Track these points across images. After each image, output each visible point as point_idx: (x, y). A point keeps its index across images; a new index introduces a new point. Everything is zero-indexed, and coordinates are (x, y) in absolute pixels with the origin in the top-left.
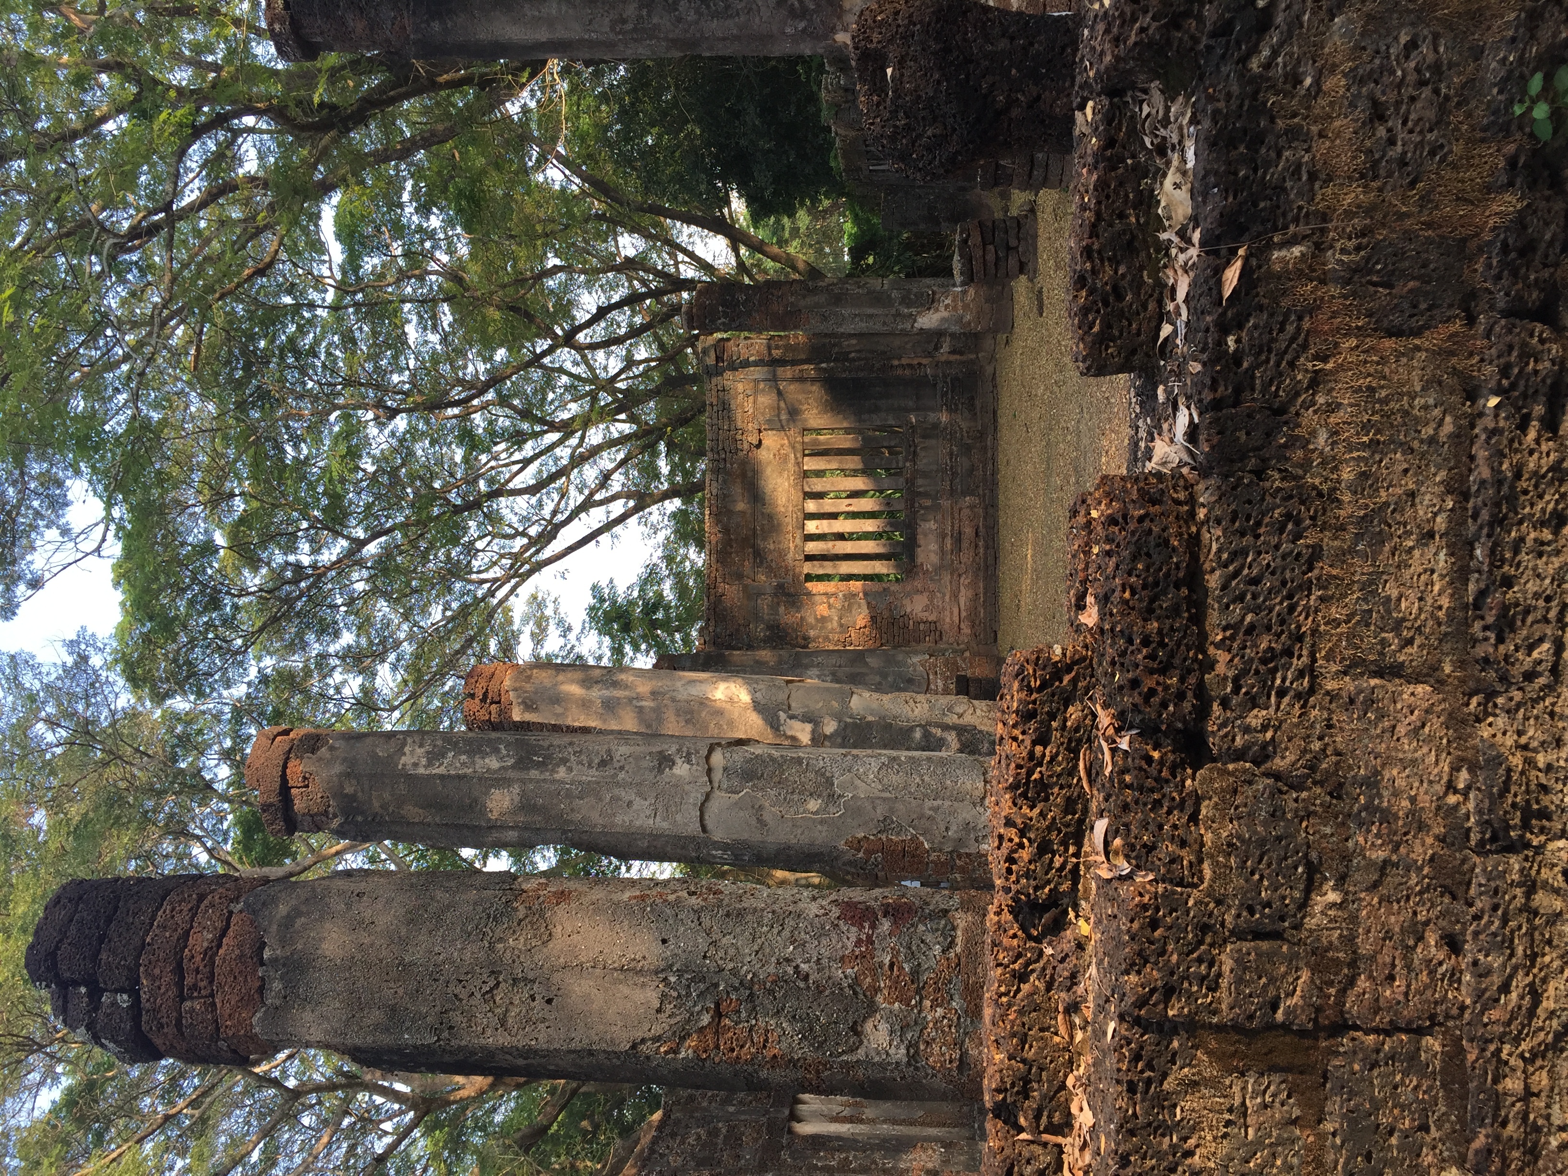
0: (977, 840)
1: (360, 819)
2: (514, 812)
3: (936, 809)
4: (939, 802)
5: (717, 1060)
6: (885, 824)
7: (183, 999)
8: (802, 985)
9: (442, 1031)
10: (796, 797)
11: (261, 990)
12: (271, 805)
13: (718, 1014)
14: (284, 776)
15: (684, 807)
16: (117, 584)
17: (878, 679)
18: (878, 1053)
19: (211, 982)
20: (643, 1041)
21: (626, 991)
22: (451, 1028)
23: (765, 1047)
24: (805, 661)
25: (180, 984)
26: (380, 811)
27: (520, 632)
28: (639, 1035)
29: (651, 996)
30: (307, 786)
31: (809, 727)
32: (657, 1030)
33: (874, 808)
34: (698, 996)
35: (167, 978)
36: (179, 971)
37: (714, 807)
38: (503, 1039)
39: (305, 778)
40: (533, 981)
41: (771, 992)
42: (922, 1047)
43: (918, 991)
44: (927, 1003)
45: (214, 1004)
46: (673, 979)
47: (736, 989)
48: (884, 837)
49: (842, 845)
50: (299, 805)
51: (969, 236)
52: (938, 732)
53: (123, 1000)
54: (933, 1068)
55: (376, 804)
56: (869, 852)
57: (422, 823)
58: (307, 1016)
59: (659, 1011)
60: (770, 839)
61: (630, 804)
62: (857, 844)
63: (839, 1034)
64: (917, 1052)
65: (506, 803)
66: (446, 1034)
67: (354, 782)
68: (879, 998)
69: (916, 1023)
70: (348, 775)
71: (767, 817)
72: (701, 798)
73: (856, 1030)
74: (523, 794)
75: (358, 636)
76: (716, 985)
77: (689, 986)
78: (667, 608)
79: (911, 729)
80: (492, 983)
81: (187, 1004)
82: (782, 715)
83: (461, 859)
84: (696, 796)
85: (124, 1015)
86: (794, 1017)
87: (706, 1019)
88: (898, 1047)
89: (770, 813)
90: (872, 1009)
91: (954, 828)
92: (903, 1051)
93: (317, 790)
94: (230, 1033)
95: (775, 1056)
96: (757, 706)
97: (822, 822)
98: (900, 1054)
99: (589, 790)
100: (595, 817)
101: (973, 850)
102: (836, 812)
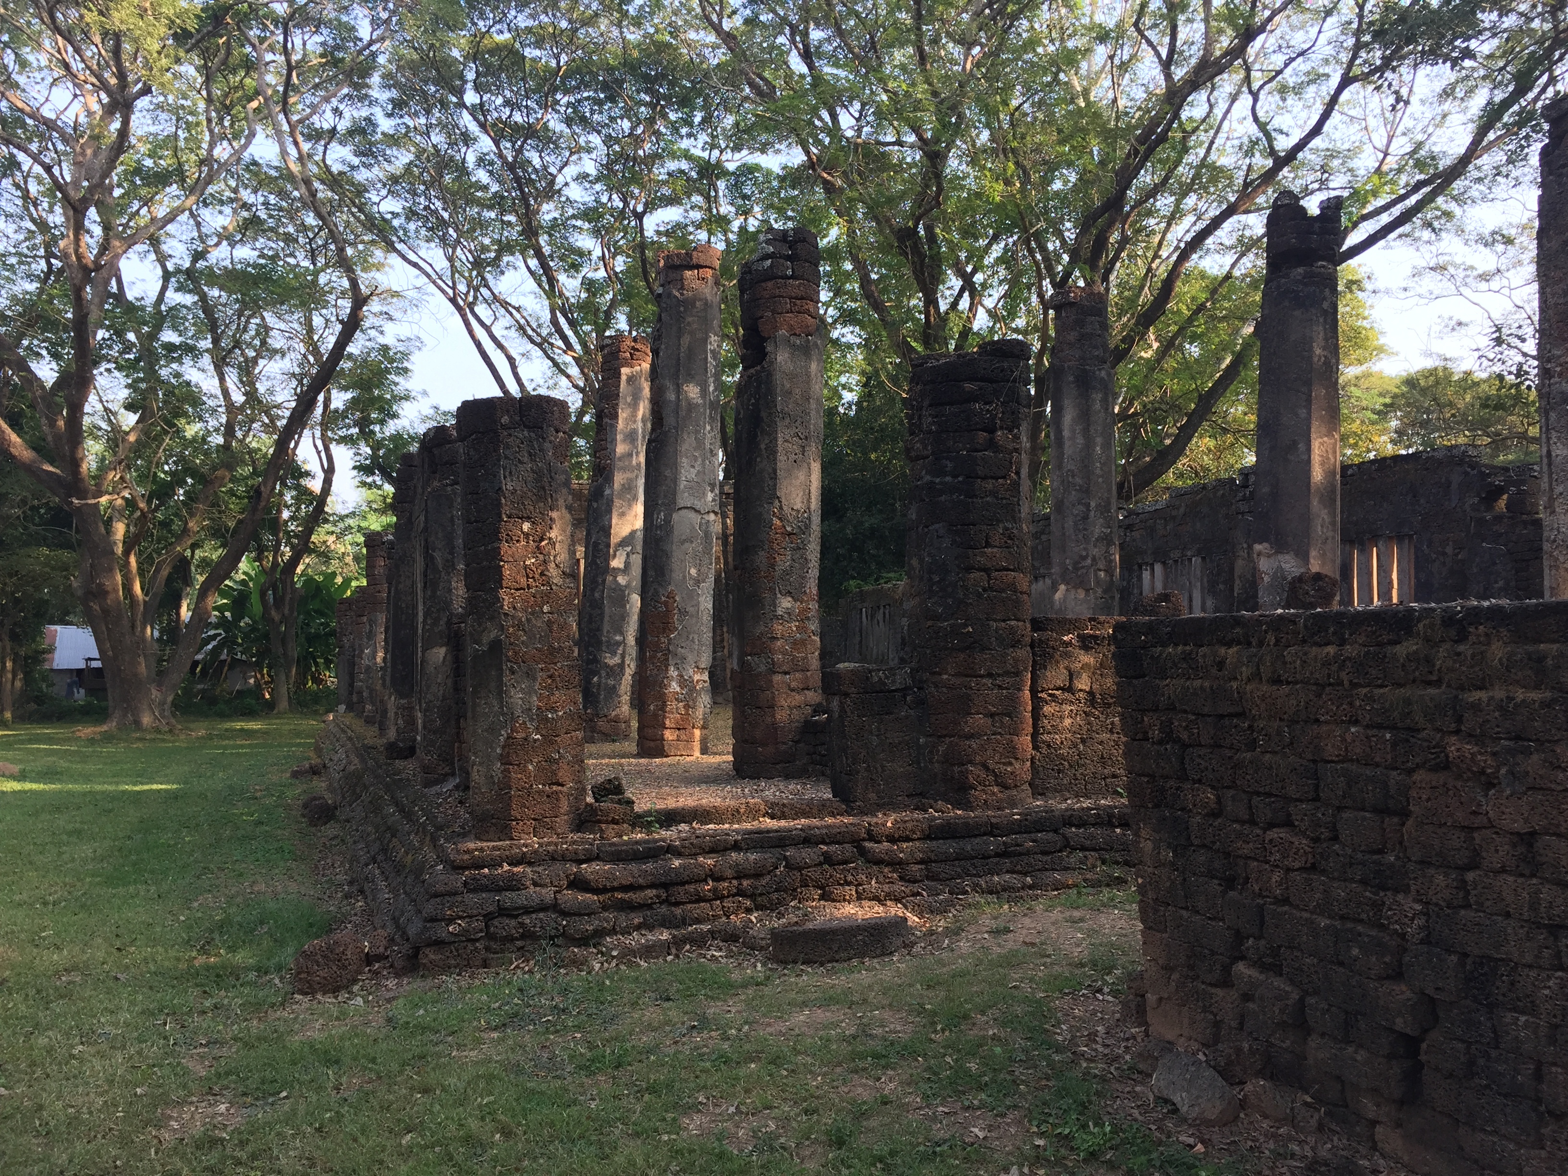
0: (676, 664)
1: (681, 309)
2: (687, 399)
3: (692, 641)
4: (697, 643)
5: (771, 533)
6: (683, 613)
7: (790, 299)
8: (805, 570)
11: (795, 334)
13: (790, 534)
15: (691, 498)
18: (779, 603)
19: (797, 312)
20: (780, 502)
21: (800, 495)
22: (783, 418)
23: (778, 554)
25: (797, 298)
28: (783, 500)
29: (798, 506)
30: (698, 279)
31: (622, 566)
32: (785, 508)
33: (692, 606)
34: (799, 526)
35: (799, 293)
36: (802, 298)
37: (692, 515)
38: (780, 441)
39: (703, 278)
40: (803, 454)
41: (801, 557)
42: (780, 621)
43: (801, 620)
44: (797, 624)
45: (788, 313)
47: (802, 542)
48: (675, 612)
49: (670, 588)
50: (688, 273)
53: (789, 272)
54: (772, 626)
56: (666, 604)
57: (680, 345)
58: (787, 355)
59: (792, 509)
60: (674, 545)
62: (671, 596)
63: (786, 586)
65: (692, 395)
66: (781, 415)
67: (701, 307)
68: (799, 603)
69: (791, 619)
71: (687, 545)
72: (699, 508)
74: (697, 405)
76: (803, 534)
77: (802, 522)
81: (788, 301)
82: (629, 549)
84: (698, 505)
85: (783, 271)
86: (792, 567)
87: (789, 529)
89: (689, 547)
90: (795, 600)
91: (683, 651)
93: (695, 284)
94: (777, 319)
95: (775, 558)
96: (633, 533)
97: (684, 577)
98: (779, 612)
99: (700, 444)
100: (685, 447)
101: (670, 662)
102: (690, 584)
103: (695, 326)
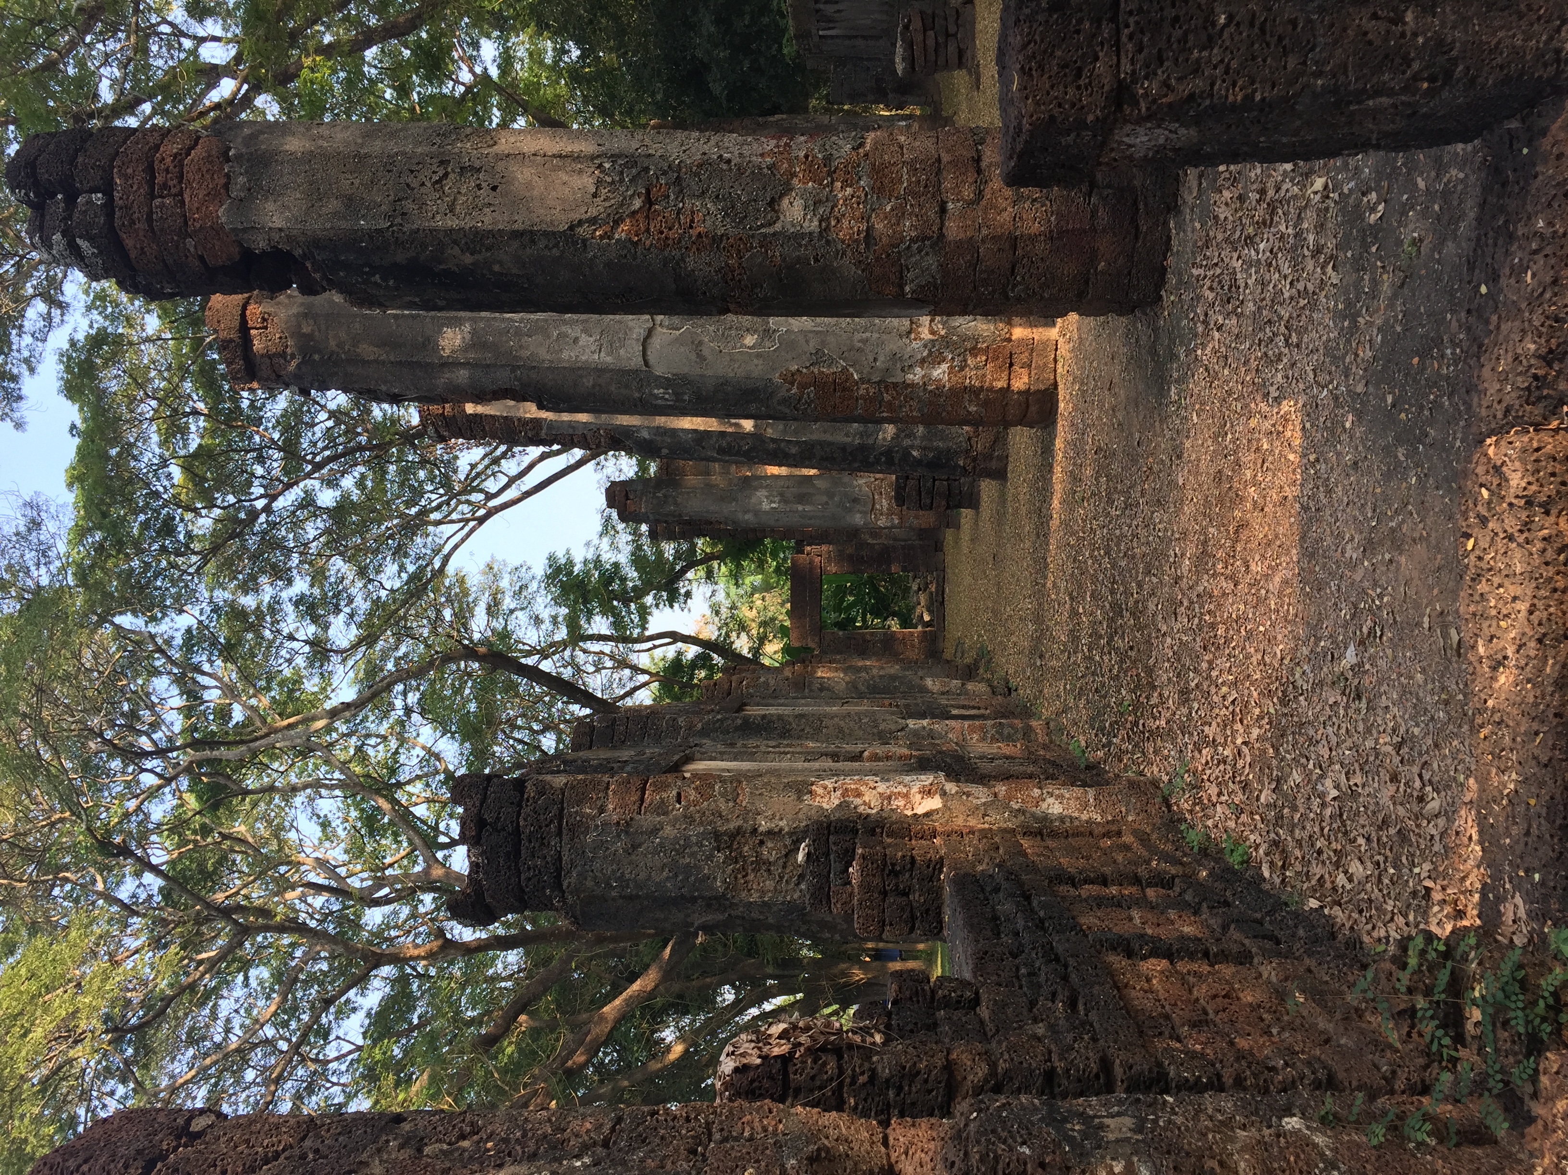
0: (903, 370)
1: (316, 357)
2: (465, 349)
3: (865, 341)
4: (868, 334)
5: (648, 243)
6: (818, 357)
7: (153, 197)
8: (725, 167)
9: (395, 217)
10: (733, 332)
11: (226, 187)
12: (231, 341)
13: (649, 201)
14: (243, 315)
15: (627, 342)
16: (70, 485)
17: (825, 499)
18: (793, 226)
19: (180, 182)
20: (580, 223)
21: (565, 178)
22: (404, 214)
23: (691, 227)
24: (755, 483)
25: (151, 182)
26: (335, 348)
28: (576, 216)
29: (588, 182)
30: (266, 328)
32: (593, 212)
33: (807, 342)
34: (631, 181)
35: (140, 176)
36: (151, 170)
37: (656, 342)
38: (452, 223)
39: (264, 320)
40: (479, 170)
41: (697, 174)
42: (833, 223)
43: (830, 174)
44: (839, 184)
45: (183, 202)
46: (607, 165)
47: (665, 173)
48: (816, 371)
49: (777, 379)
50: (258, 345)
51: (910, 21)
53: (98, 198)
54: (843, 242)
55: (333, 343)
56: (803, 386)
57: (376, 361)
58: (270, 206)
59: (595, 195)
60: (709, 373)
61: (576, 340)
62: (790, 378)
63: (759, 210)
64: (828, 227)
65: (458, 341)
66: (398, 220)
67: (311, 322)
68: (795, 181)
69: (827, 200)
70: (306, 315)
71: (706, 352)
72: (643, 334)
73: (773, 204)
74: (474, 333)
75: (312, 586)
76: (647, 170)
77: (622, 173)
80: (441, 173)
81: (157, 202)
84: (639, 332)
85: (99, 211)
86: (717, 197)
87: (637, 204)
88: (811, 221)
89: (710, 346)
90: (788, 189)
91: (881, 358)
92: (816, 223)
93: (275, 332)
94: (197, 225)
95: (699, 235)
97: (759, 356)
98: (813, 225)
99: (537, 328)
100: (543, 354)
101: (899, 380)
102: (771, 346)
103: (343, 335)
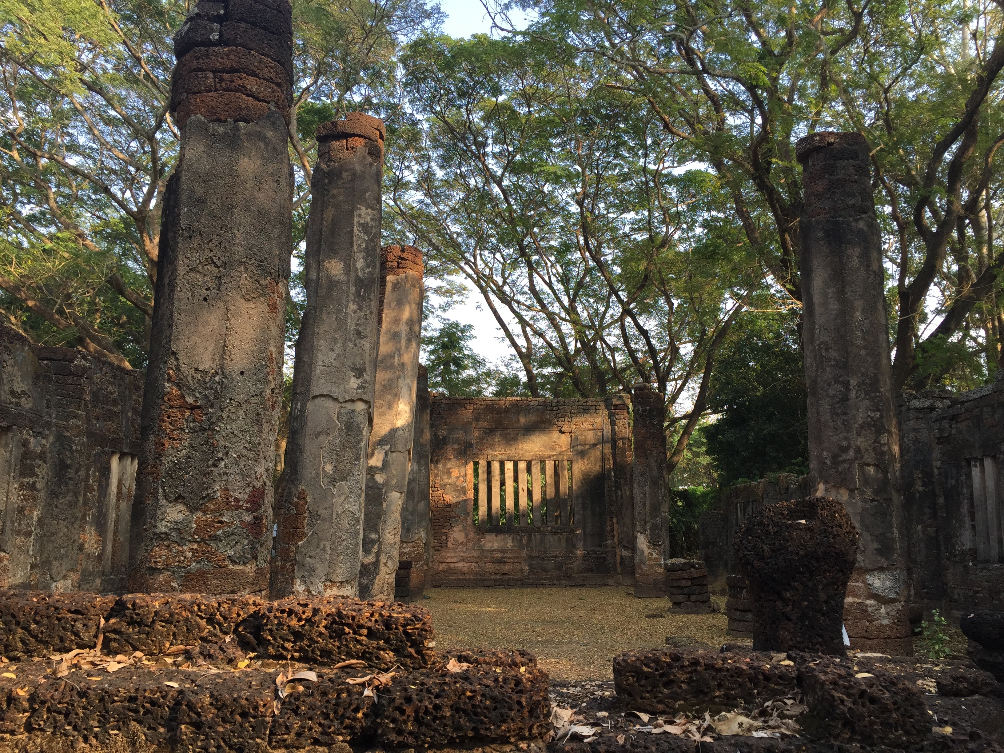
0: (303, 577)
1: (326, 181)
3: (324, 550)
5: (163, 407)
6: (315, 516)
9: (189, 232)
10: (334, 457)
11: (219, 120)
14: (354, 135)
15: (329, 384)
16: (474, 36)
17: (410, 509)
18: (163, 514)
20: (177, 359)
21: (210, 349)
22: (190, 237)
23: (170, 438)
24: (423, 462)
25: (224, 71)
26: (331, 193)
27: (443, 280)
28: (181, 357)
29: (207, 364)
30: (347, 149)
31: (380, 464)
32: (184, 368)
33: (326, 508)
34: (205, 395)
35: (228, 63)
37: (329, 404)
38: (181, 270)
39: (353, 148)
40: (219, 290)
43: (203, 540)
46: (217, 379)
48: (307, 515)
49: (302, 487)
50: (336, 144)
51: (697, 569)
52: (375, 550)
53: (215, 36)
54: (151, 550)
56: (297, 505)
57: (322, 219)
60: (307, 440)
61: (332, 350)
62: (302, 497)
64: (162, 539)
65: (334, 272)
66: (186, 234)
67: (350, 178)
68: (199, 514)
69: (182, 539)
70: (354, 174)
71: (321, 438)
72: (335, 395)
73: (179, 498)
74: (340, 282)
77: (212, 389)
78: (457, 373)
79: (377, 532)
82: (387, 447)
83: (299, 242)
84: (336, 392)
85: (205, 36)
88: (166, 526)
91: (311, 561)
92: (164, 530)
95: (163, 445)
96: (394, 431)
97: (318, 474)
98: (162, 528)
99: (341, 325)
101: (296, 574)
102: (324, 483)
103: (340, 198)
